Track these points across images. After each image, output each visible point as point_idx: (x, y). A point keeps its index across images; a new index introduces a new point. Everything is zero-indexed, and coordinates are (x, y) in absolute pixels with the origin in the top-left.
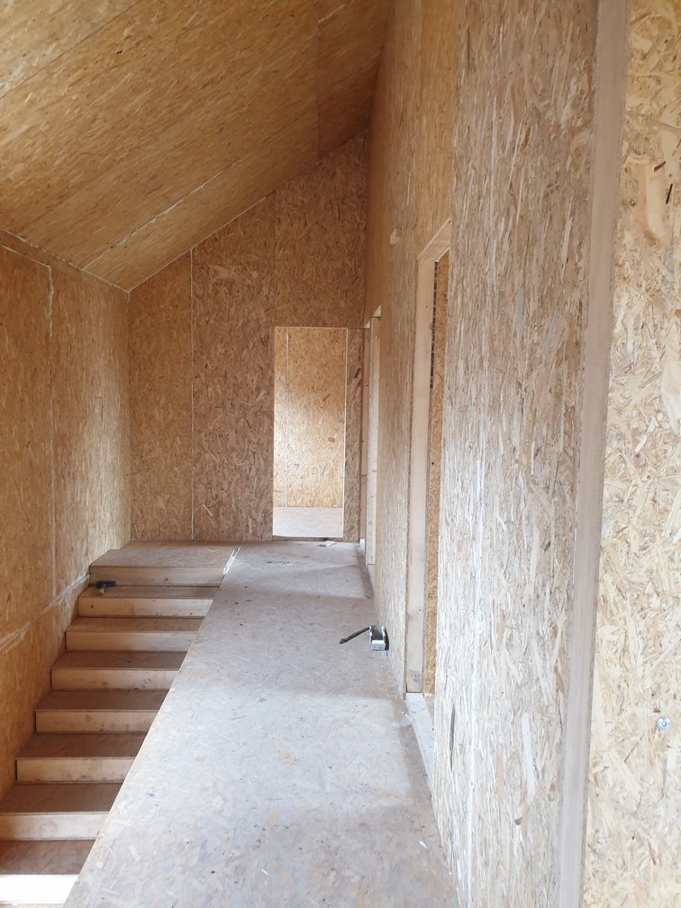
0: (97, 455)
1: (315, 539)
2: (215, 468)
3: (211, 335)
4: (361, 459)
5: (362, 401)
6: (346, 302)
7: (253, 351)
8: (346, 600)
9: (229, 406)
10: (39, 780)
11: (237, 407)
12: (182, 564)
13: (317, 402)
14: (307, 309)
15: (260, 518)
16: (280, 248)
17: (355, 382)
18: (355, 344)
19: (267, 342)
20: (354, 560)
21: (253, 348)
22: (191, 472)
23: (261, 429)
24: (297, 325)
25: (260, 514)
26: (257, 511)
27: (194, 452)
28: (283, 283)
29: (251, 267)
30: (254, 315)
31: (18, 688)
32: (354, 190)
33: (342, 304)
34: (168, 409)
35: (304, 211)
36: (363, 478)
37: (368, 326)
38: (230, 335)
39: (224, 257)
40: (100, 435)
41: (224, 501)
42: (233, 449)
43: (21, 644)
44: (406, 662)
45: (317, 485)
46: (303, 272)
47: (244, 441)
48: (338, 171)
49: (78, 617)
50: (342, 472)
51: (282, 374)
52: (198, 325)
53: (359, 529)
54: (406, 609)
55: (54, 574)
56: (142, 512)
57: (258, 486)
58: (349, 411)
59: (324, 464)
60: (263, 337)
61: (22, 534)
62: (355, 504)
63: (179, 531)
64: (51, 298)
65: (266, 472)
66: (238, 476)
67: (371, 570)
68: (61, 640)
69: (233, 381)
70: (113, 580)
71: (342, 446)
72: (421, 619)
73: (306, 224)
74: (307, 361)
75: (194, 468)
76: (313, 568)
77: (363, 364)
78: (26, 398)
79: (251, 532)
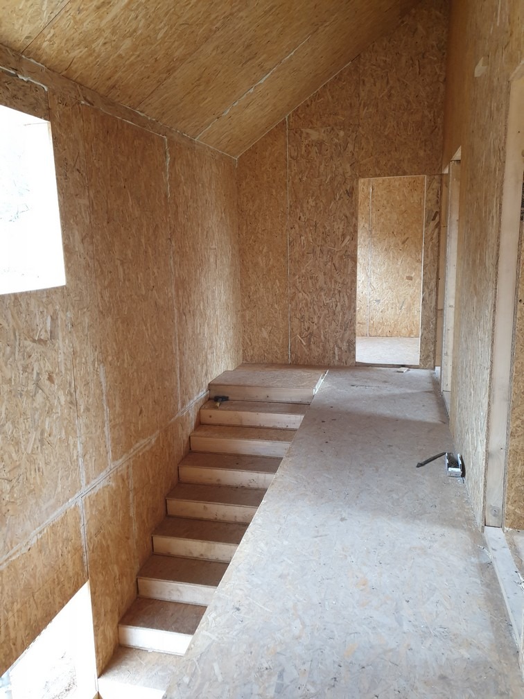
0: (213, 296)
1: (393, 366)
2: (307, 305)
3: (303, 190)
4: (437, 295)
5: (439, 242)
6: (425, 151)
7: (340, 202)
8: (422, 424)
9: (318, 252)
10: (169, 553)
11: (325, 252)
12: (279, 384)
13: (396, 245)
14: (389, 161)
15: (344, 346)
16: (364, 107)
17: (432, 224)
18: (433, 189)
19: (352, 193)
20: (429, 386)
21: (339, 199)
22: (287, 308)
23: (346, 270)
24: (379, 176)
25: (345, 344)
26: (342, 340)
27: (290, 291)
28: (367, 139)
29: (338, 127)
30: (340, 170)
31: (151, 481)
32: (434, 43)
33: (422, 153)
34: (269, 257)
35: (387, 70)
36: (439, 313)
37: (446, 171)
38: (320, 189)
39: (315, 121)
40: (215, 280)
41: (314, 333)
42: (322, 289)
43: (152, 447)
44: (485, 497)
45: (396, 318)
46: (385, 126)
47: (331, 281)
48: (420, 27)
49: (200, 424)
50: (419, 306)
51: (366, 222)
52: (293, 182)
53: (434, 358)
54: (487, 447)
55: (179, 392)
56: (250, 340)
57: (342, 321)
58: (426, 251)
59: (402, 299)
60: (348, 189)
61: (150, 361)
62: (431, 336)
63: (279, 356)
64: (168, 164)
65: (350, 307)
66: (326, 312)
67: (447, 397)
68: (186, 442)
69: (322, 230)
70: (226, 395)
71: (419, 284)
72: (502, 458)
73: (388, 82)
74: (388, 209)
75: (290, 305)
76: (391, 392)
77: (440, 208)
78: (150, 250)
79: (337, 358)
